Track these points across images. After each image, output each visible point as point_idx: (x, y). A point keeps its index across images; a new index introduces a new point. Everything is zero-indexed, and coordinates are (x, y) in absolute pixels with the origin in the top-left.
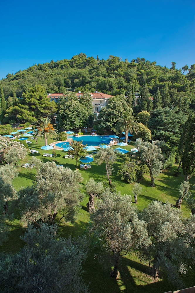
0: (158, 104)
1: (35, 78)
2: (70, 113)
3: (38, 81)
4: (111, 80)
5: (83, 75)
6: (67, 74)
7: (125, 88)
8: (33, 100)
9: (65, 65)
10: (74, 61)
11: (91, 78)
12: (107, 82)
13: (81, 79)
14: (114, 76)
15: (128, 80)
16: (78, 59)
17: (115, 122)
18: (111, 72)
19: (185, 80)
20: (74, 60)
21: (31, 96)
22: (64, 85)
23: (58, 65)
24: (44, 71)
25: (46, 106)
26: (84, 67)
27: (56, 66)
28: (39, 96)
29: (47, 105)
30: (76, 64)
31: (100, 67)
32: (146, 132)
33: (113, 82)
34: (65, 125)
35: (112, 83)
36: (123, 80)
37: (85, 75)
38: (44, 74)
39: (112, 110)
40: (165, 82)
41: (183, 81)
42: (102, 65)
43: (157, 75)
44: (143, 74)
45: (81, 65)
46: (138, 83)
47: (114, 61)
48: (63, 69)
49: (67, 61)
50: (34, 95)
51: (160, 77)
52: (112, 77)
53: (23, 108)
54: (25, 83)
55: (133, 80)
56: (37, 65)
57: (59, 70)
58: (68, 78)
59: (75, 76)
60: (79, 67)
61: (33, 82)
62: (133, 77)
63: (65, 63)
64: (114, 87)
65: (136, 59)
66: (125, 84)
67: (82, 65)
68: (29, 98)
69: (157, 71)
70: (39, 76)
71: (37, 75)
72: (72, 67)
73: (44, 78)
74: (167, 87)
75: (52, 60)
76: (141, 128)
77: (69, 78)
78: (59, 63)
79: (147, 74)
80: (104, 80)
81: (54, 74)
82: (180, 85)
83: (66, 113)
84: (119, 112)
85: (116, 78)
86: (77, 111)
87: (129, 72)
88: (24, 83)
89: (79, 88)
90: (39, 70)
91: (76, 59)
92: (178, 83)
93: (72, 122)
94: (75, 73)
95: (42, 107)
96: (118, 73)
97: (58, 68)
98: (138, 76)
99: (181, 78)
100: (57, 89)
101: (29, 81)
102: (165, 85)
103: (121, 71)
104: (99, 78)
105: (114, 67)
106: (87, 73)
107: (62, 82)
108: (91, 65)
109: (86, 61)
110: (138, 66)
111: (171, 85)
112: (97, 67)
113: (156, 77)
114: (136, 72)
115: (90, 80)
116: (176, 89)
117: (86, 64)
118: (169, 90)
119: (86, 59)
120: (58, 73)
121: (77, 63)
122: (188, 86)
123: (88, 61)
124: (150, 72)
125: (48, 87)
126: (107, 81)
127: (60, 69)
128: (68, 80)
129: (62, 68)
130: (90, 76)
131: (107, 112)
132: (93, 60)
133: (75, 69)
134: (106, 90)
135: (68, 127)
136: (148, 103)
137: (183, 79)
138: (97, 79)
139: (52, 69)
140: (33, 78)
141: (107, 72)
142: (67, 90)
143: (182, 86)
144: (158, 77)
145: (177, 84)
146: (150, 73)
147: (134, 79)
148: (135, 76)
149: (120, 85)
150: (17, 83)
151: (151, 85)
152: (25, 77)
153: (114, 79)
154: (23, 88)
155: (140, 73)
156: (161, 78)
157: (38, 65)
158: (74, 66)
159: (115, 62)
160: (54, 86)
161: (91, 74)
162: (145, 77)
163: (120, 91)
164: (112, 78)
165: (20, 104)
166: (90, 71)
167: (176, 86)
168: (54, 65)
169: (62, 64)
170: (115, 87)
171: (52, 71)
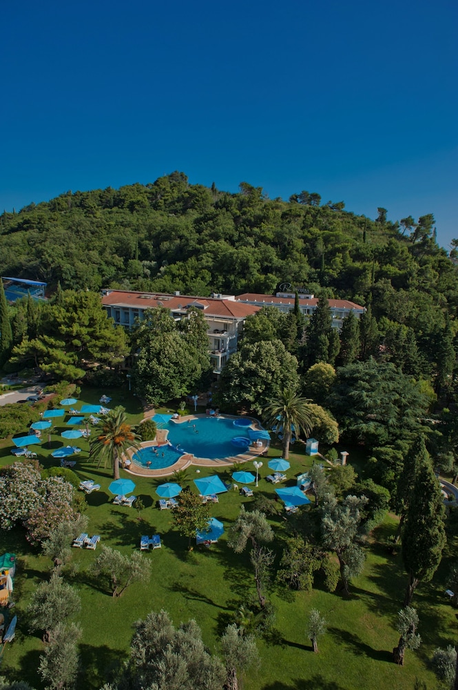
0: (351, 342)
1: (69, 232)
2: (161, 369)
3: (78, 240)
4: (245, 253)
5: (181, 233)
6: (143, 227)
7: (278, 270)
8: (76, 328)
9: (139, 201)
10: (158, 191)
11: (200, 242)
12: (237, 258)
13: (178, 241)
14: (251, 240)
15: (285, 253)
16: (168, 189)
17: (261, 391)
18: (245, 229)
19: (408, 257)
20: (160, 188)
21: (72, 320)
22: (138, 253)
23: (123, 201)
24: (91, 215)
25: (106, 344)
26: (184, 211)
27: (118, 202)
28: (88, 317)
29: (109, 343)
30: (165, 200)
31: (221, 217)
32: (328, 427)
33: (250, 257)
34: (150, 395)
35: (248, 260)
36: (272, 252)
37: (186, 233)
38: (92, 223)
39: (254, 365)
40: (365, 263)
41: (404, 260)
42: (224, 210)
43: (347, 244)
44: (316, 239)
45: (176, 204)
46: (306, 259)
47: (250, 201)
48: (135, 212)
49: (143, 191)
50: (79, 318)
51: (355, 247)
52: (247, 244)
53: (52, 346)
54: (47, 243)
55: (295, 253)
56: (72, 193)
57: (124, 213)
58: (146, 238)
59: (164, 234)
60: (172, 210)
61: (65, 243)
62: (294, 247)
63: (140, 198)
64: (251, 269)
65: (299, 194)
66: (277, 261)
67: (179, 206)
68: (65, 323)
69: (347, 226)
70: (79, 228)
71: (74, 225)
72: (156, 207)
73: (90, 234)
74: (369, 276)
75: (109, 188)
76: (318, 419)
77: (149, 238)
78: (125, 195)
79: (326, 240)
80: (230, 251)
81: (113, 223)
82: (397, 270)
83: (152, 369)
84: (269, 371)
85: (256, 245)
86: (176, 364)
87: (286, 233)
88: (45, 246)
89: (173, 266)
90: (77, 209)
91: (164, 187)
92: (393, 265)
93: (167, 389)
94: (162, 227)
95: (95, 346)
96: (262, 234)
97: (122, 208)
98: (305, 243)
99: (399, 255)
100: (122, 263)
101: (54, 239)
102: (365, 269)
103: (269, 230)
104: (218, 243)
105: (253, 220)
106: (191, 229)
107: (134, 246)
108: (200, 207)
109: (187, 195)
110: (305, 217)
111: (378, 268)
112: (212, 213)
113: (344, 248)
114: (300, 232)
115: (198, 246)
116: (390, 280)
117: (187, 203)
118: (375, 282)
119: (187, 192)
120: (123, 222)
121: (166, 198)
122: (415, 275)
123: (192, 196)
124: (333, 235)
125: (100, 259)
126: (236, 255)
127: (127, 211)
128: (147, 242)
129: (132, 207)
130: (197, 236)
131: (242, 369)
132: (203, 195)
133: (162, 212)
134: (233, 274)
135: (156, 400)
136: (331, 339)
137: (404, 257)
138: (214, 247)
139: (110, 210)
140: (65, 231)
141: (236, 230)
142: (143, 266)
143: (401, 272)
144: (350, 248)
145: (392, 269)
146: (332, 238)
147: (297, 251)
148: (300, 244)
149: (266, 264)
150: (26, 242)
151: (334, 267)
152: (46, 226)
153: (253, 249)
154: (42, 258)
155: (309, 236)
156: (357, 250)
157: (75, 195)
158: (159, 206)
159: (254, 204)
160: (114, 255)
161: (199, 231)
162: (320, 247)
163: (265, 281)
164: (249, 247)
165: (46, 337)
166: (197, 221)
167: (389, 273)
168: (114, 198)
169: (132, 200)
170: (255, 267)
171: (108, 215)
